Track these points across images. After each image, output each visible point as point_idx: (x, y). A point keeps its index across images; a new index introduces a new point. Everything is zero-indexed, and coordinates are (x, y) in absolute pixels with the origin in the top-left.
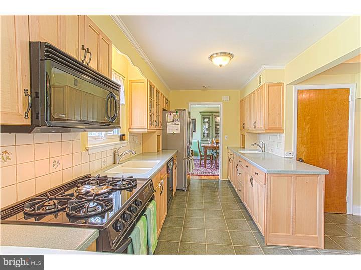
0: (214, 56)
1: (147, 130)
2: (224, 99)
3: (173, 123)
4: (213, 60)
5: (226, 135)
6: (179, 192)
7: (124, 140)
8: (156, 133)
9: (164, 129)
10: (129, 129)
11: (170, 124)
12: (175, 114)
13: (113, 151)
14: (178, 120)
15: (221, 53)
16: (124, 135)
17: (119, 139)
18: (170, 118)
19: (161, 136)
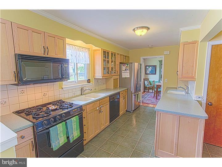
0: (136, 29)
1: (101, 77)
2: (165, 53)
3: (126, 71)
4: (136, 32)
5: (166, 78)
6: (128, 112)
7: (89, 82)
8: (113, 78)
9: (120, 75)
10: (94, 76)
11: (123, 72)
12: (127, 66)
13: (80, 88)
14: (128, 69)
15: (140, 27)
16: (89, 80)
17: (87, 82)
18: (124, 68)
19: (119, 79)
